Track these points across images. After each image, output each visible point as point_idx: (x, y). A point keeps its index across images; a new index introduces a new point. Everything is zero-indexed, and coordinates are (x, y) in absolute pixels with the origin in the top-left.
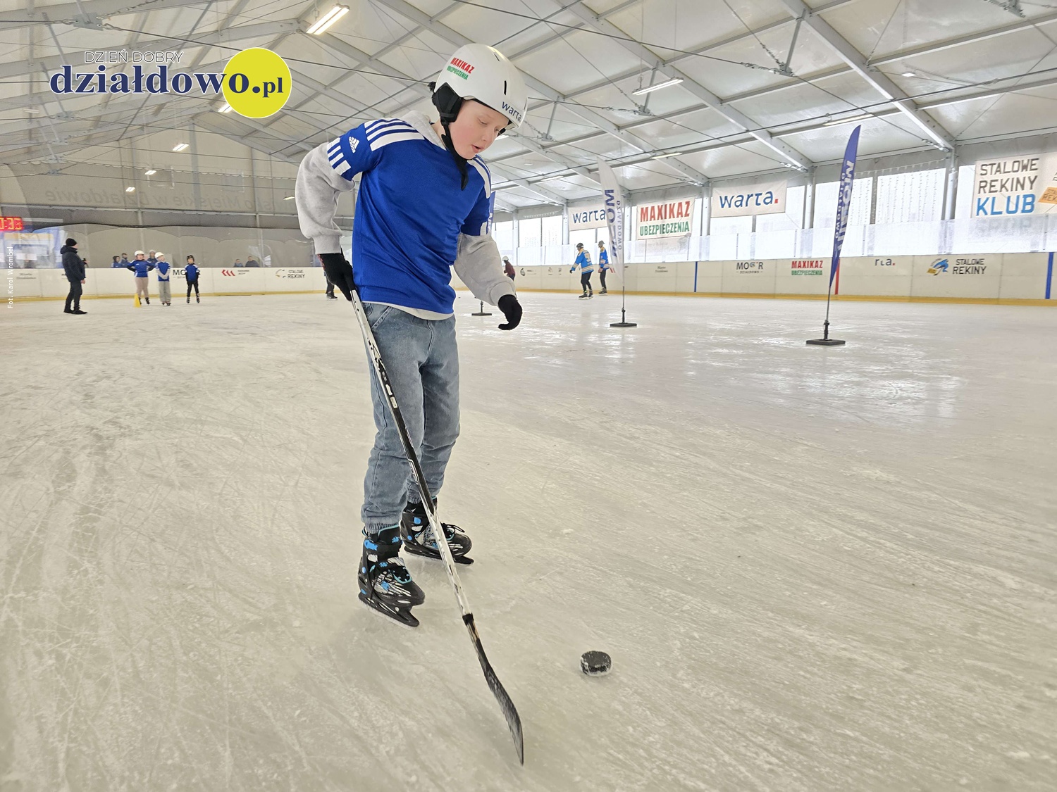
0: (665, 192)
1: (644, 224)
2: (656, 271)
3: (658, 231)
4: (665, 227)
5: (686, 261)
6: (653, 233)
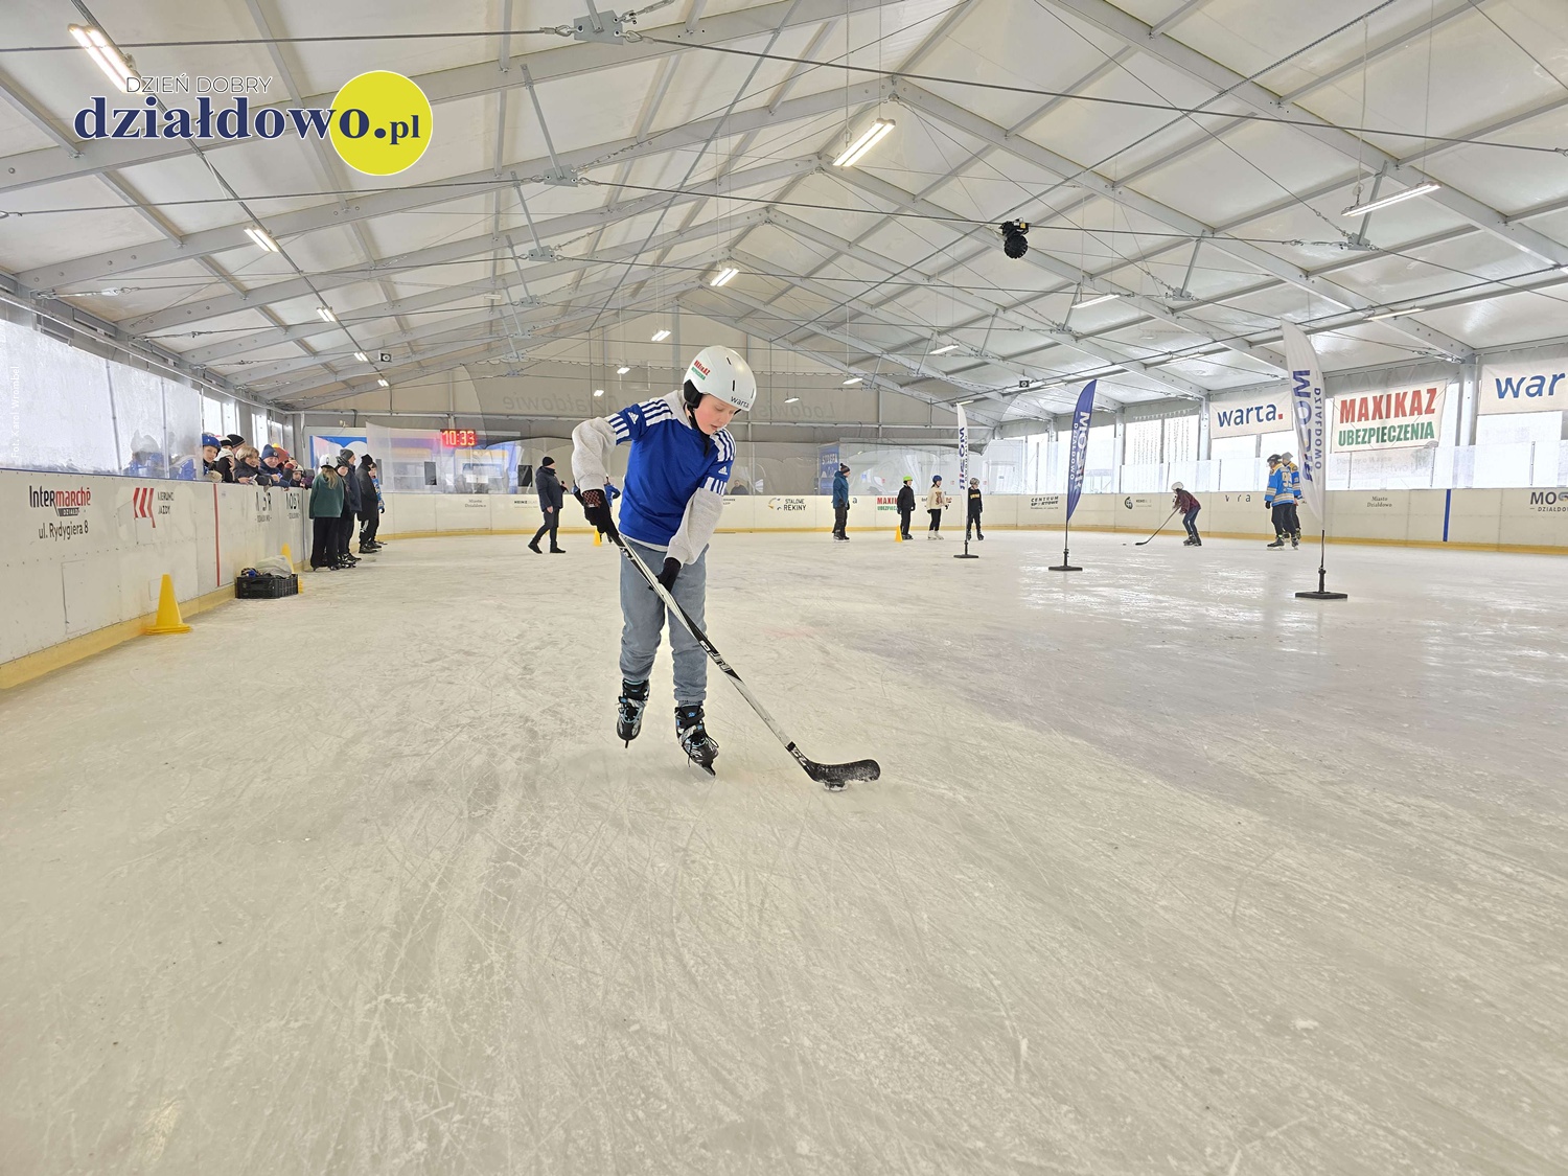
0: (1388, 374)
1: (1347, 427)
2: (1369, 504)
3: (1374, 439)
4: (1386, 431)
5: (1428, 487)
6: (1364, 442)
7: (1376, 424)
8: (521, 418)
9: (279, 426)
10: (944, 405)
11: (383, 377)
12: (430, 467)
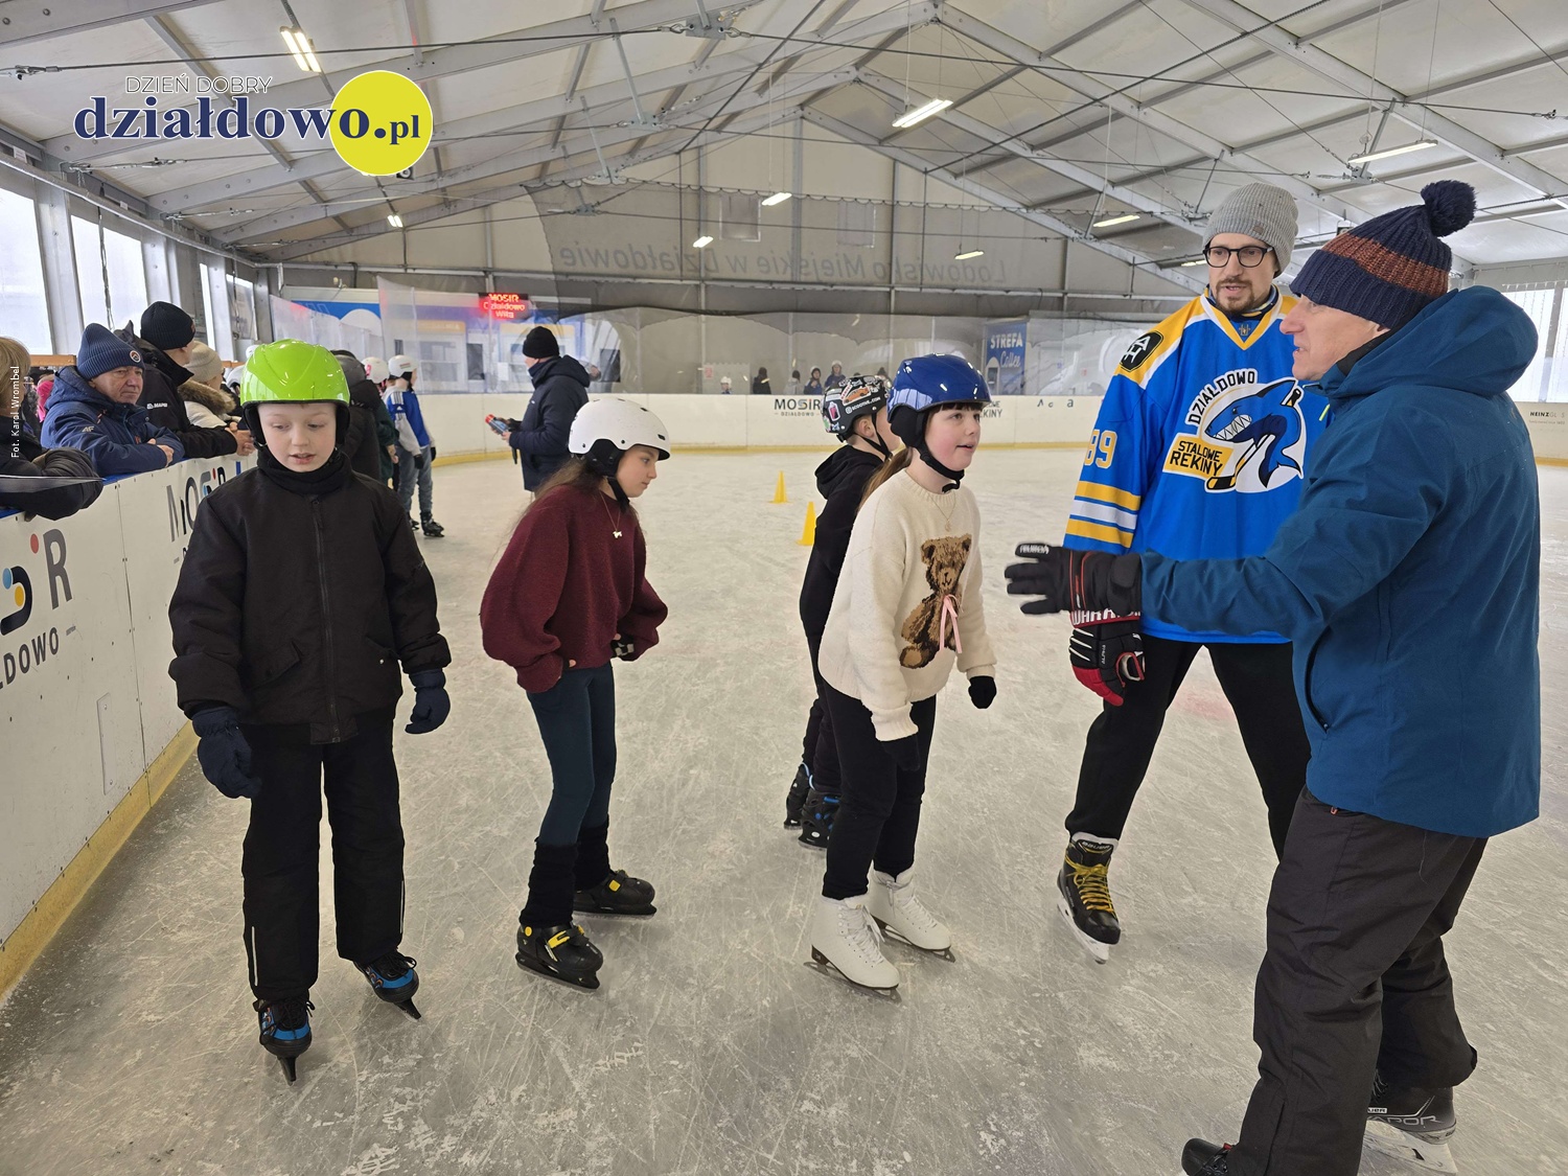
8: (582, 279)
9: (248, 285)
10: (1150, 267)
11: (395, 212)
12: (475, 353)
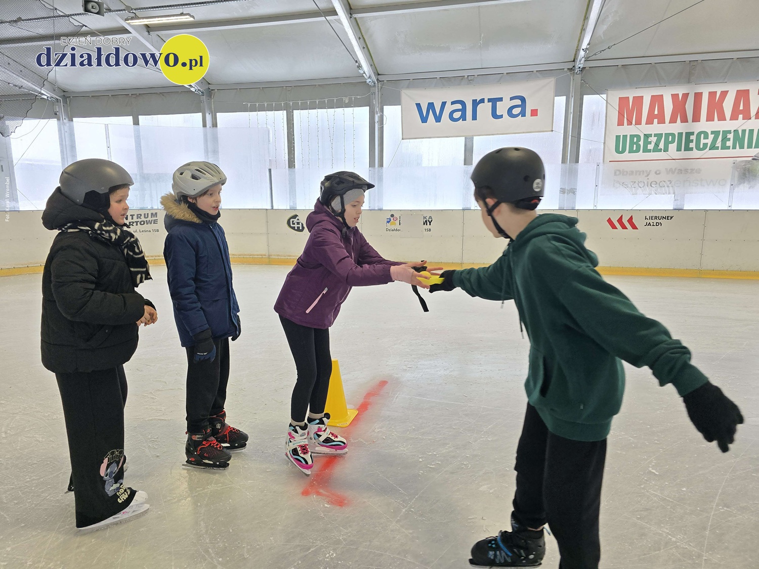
1: (628, 130)
3: (673, 147)
4: (692, 137)
6: (656, 149)
7: (678, 128)
